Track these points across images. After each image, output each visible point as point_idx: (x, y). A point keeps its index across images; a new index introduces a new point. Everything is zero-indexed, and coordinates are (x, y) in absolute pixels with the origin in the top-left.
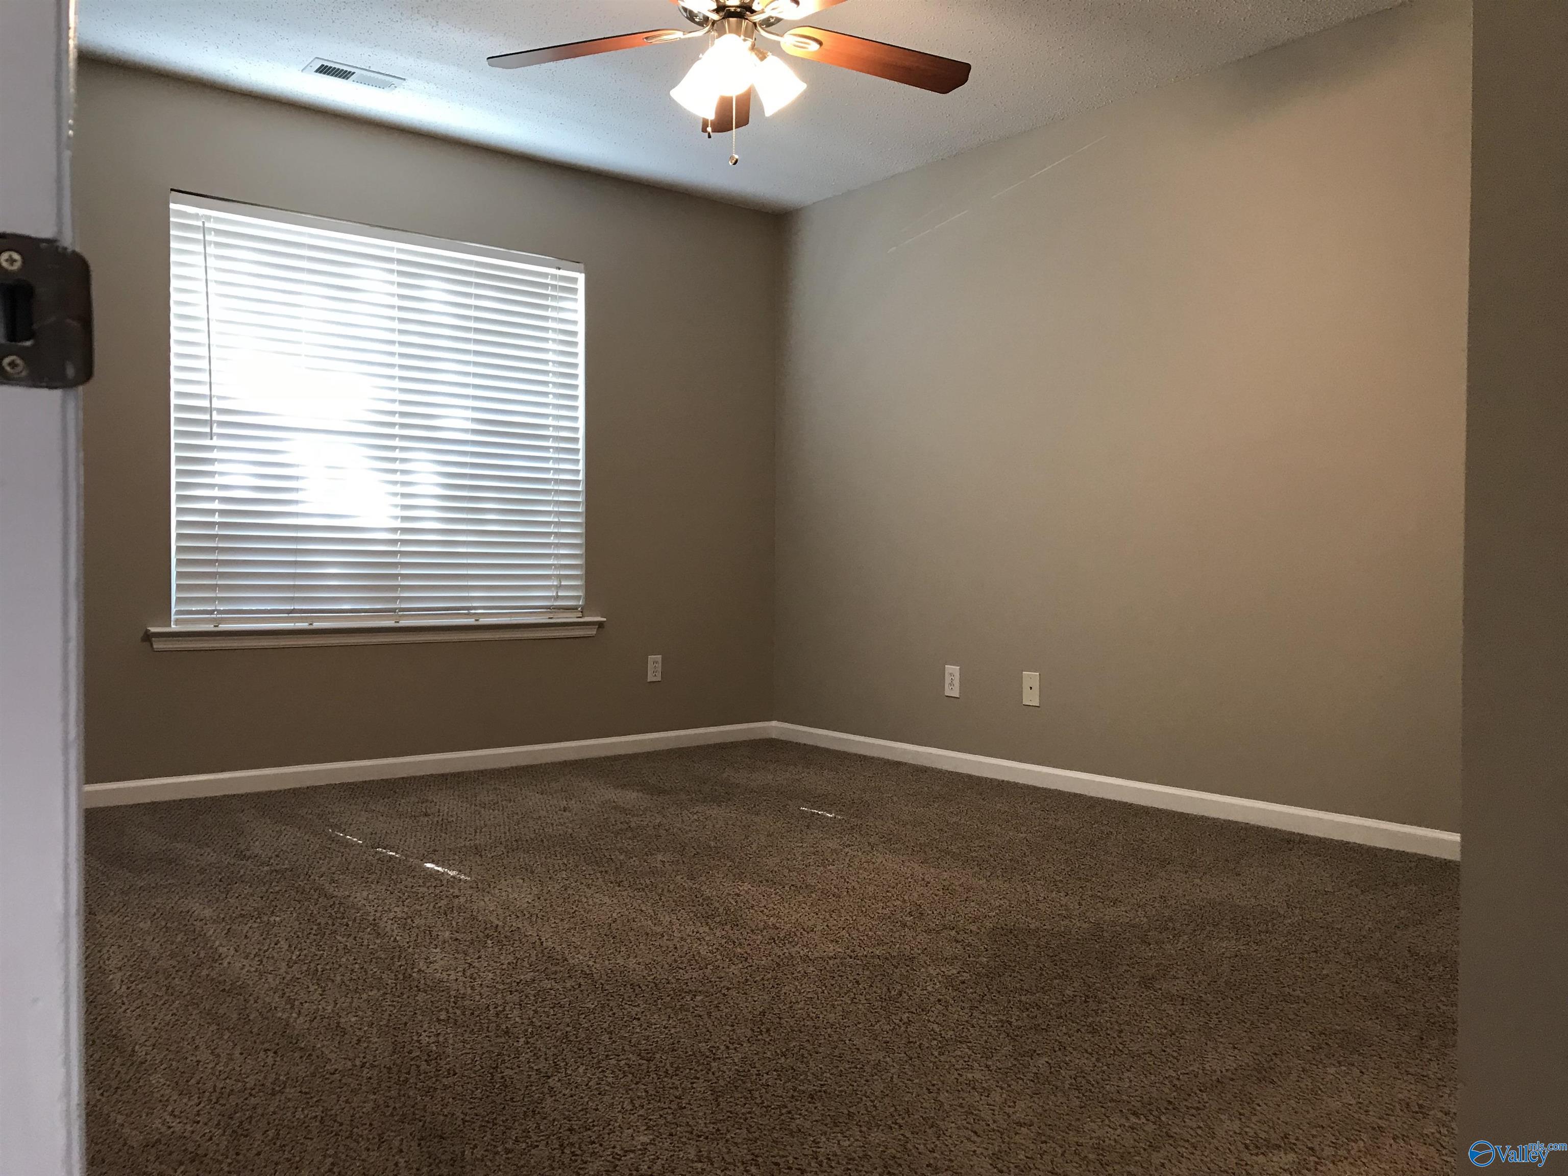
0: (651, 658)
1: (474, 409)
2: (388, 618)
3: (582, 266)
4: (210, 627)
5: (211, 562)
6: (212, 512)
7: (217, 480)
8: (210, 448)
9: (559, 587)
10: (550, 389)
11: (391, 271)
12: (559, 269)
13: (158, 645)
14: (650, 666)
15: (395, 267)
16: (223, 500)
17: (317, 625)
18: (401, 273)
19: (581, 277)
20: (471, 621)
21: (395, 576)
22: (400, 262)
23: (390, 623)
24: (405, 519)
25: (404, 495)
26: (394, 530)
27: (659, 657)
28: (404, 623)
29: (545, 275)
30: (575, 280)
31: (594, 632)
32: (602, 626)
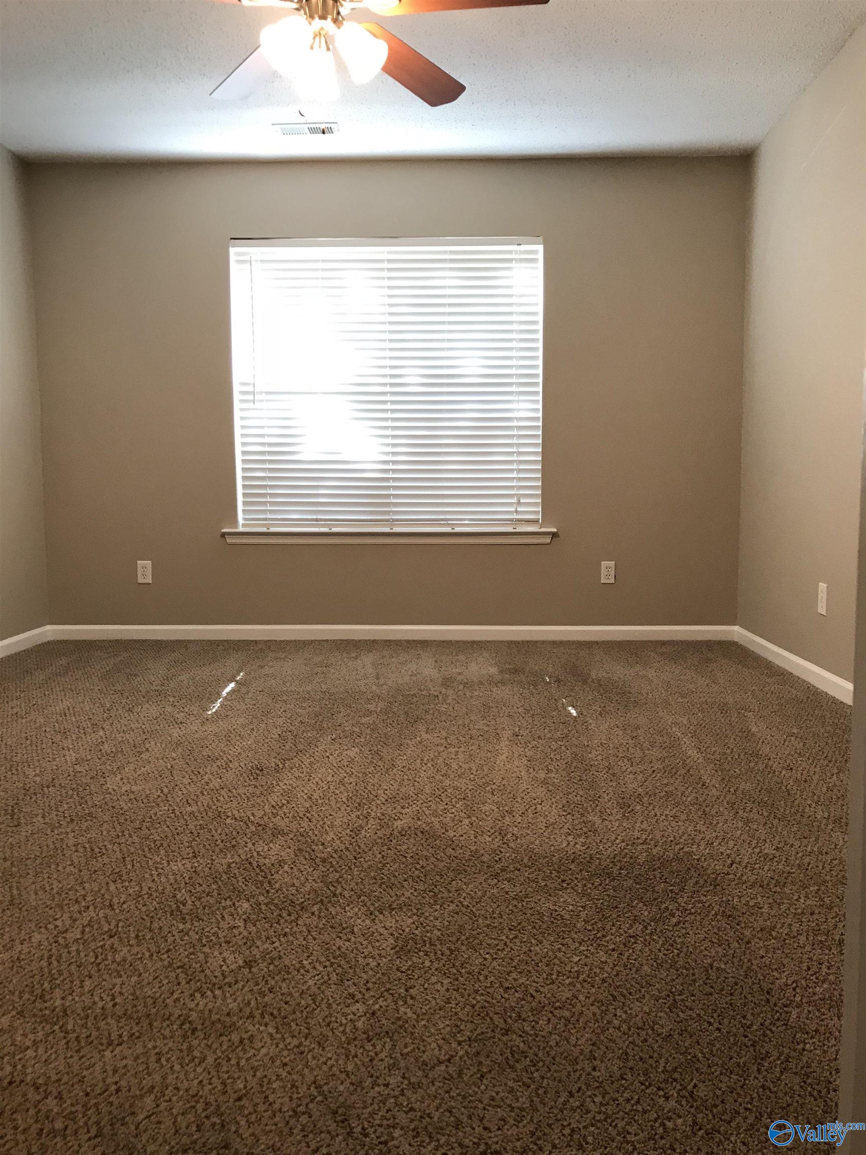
0: (604, 564)
2: (384, 526)
3: (541, 238)
4: (264, 530)
5: (264, 487)
6: (263, 453)
7: (266, 431)
9: (519, 503)
10: (514, 344)
11: (382, 269)
13: (230, 540)
14: (604, 572)
16: (271, 445)
18: (390, 270)
19: (540, 248)
20: (448, 530)
21: (388, 496)
22: (390, 261)
23: (387, 530)
24: (394, 454)
26: (387, 462)
27: (612, 564)
28: (397, 530)
29: (510, 252)
30: (536, 252)
31: (548, 541)
32: (554, 535)
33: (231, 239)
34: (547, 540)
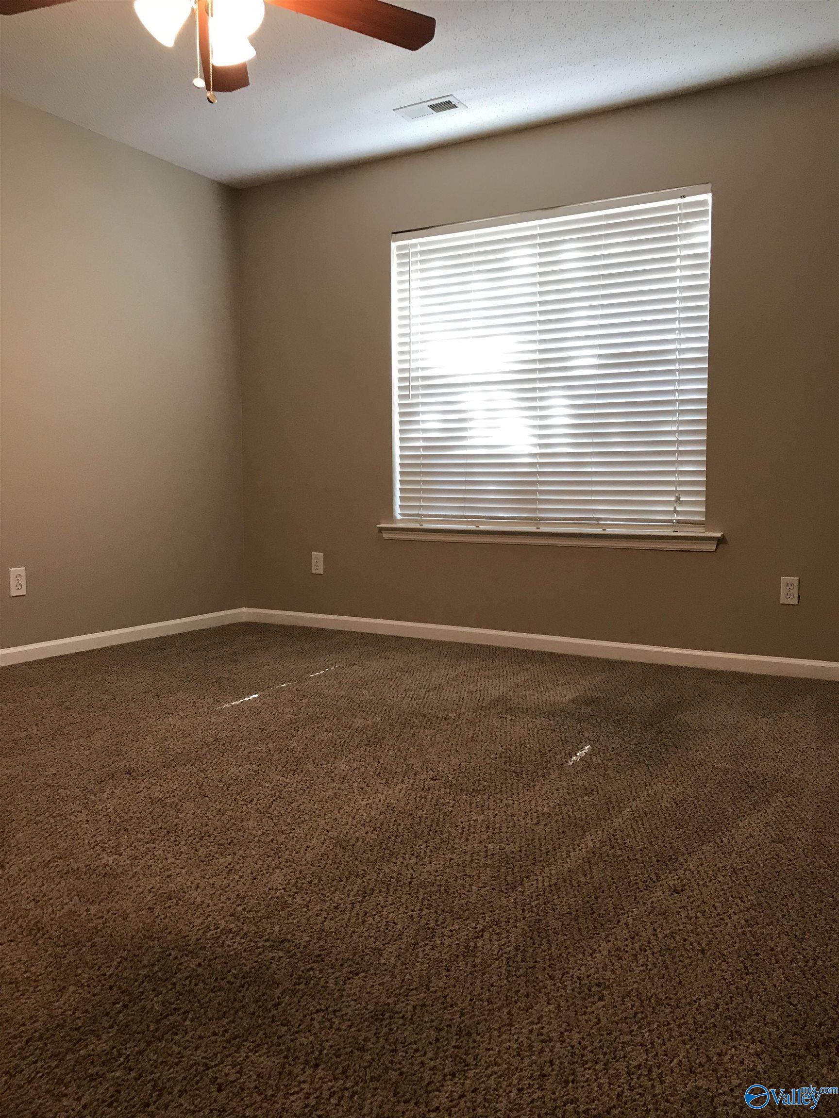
0: (786, 579)
1: (601, 346)
2: (530, 525)
3: (710, 185)
4: (418, 526)
5: (418, 482)
6: (418, 448)
7: (422, 426)
8: (417, 404)
9: (678, 502)
11: (534, 246)
12: (684, 197)
13: (386, 535)
15: (539, 241)
16: (425, 439)
17: (482, 528)
18: (541, 245)
19: (708, 197)
20: (598, 531)
21: (534, 492)
22: (541, 235)
23: (533, 529)
24: (541, 446)
25: (541, 427)
26: (534, 455)
27: (794, 580)
28: (543, 529)
29: (674, 207)
30: (704, 203)
31: (714, 548)
32: (720, 541)
33: (393, 233)
34: (712, 547)
